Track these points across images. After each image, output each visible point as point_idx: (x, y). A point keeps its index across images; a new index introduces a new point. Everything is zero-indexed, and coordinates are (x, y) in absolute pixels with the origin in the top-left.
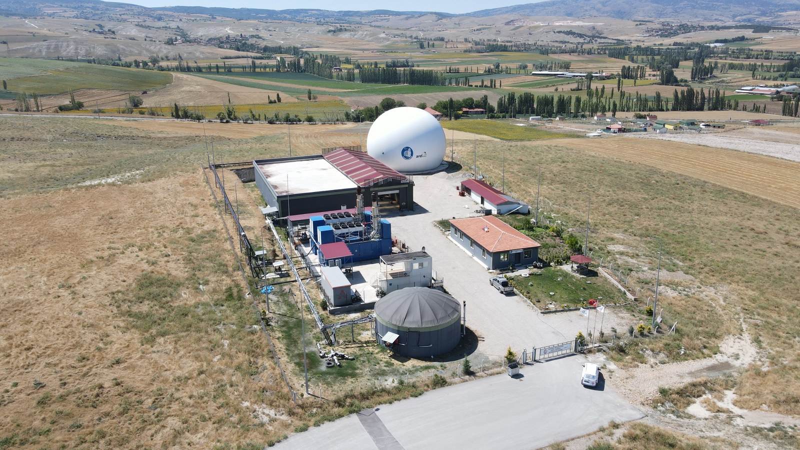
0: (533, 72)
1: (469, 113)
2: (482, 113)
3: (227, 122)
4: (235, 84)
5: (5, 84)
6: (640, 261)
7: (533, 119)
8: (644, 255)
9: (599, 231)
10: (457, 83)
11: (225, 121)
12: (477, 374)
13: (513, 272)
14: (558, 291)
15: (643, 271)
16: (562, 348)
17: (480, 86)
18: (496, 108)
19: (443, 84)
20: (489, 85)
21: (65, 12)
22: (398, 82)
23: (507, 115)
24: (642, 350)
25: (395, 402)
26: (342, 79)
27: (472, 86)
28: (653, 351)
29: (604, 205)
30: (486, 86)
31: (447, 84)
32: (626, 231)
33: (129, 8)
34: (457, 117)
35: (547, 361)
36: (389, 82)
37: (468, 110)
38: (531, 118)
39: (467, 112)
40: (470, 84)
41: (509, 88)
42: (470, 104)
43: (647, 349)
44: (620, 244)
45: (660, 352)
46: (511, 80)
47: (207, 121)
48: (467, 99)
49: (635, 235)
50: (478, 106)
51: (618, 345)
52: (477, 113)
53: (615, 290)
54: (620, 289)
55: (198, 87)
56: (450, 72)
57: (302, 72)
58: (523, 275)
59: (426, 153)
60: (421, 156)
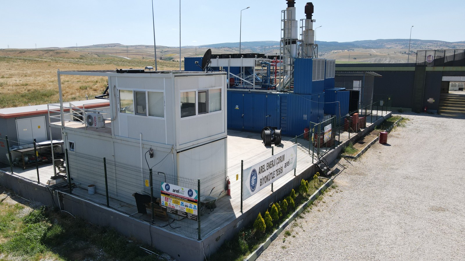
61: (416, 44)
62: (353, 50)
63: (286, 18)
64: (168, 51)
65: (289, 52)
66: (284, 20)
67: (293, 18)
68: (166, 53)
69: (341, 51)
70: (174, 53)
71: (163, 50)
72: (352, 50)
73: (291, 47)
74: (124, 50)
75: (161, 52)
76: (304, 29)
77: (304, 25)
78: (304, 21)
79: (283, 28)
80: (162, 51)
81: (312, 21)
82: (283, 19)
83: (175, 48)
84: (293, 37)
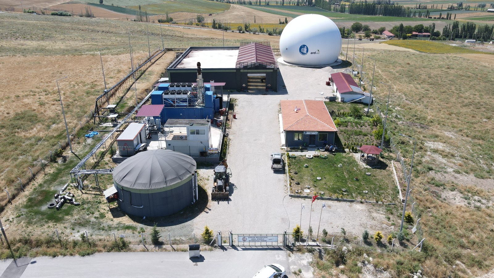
0: (489, 10)
1: (418, 36)
2: (429, 36)
3: (243, 32)
4: (266, 12)
5: (140, 7)
6: (450, 162)
7: (468, 42)
8: (460, 156)
9: (430, 128)
10: (420, 15)
11: (242, 32)
12: (164, 246)
13: (302, 151)
14: (327, 177)
15: (445, 172)
16: (265, 239)
17: (438, 18)
18: (441, 33)
19: (409, 16)
20: (445, 17)
22: (375, 14)
23: (447, 38)
24: (363, 262)
25: (60, 256)
26: (337, 11)
27: (431, 18)
28: (375, 266)
29: (459, 105)
30: (443, 18)
31: (411, 16)
32: (461, 131)
34: (405, 38)
35: (244, 249)
36: (368, 14)
37: (417, 33)
38: (466, 41)
39: (416, 36)
40: (430, 16)
41: (462, 20)
42: (420, 29)
43: (369, 262)
44: (442, 142)
45: (385, 270)
46: (468, 14)
47: (231, 31)
48: (419, 26)
49: (467, 136)
50: (426, 31)
51: (340, 250)
52: (425, 36)
53: (390, 186)
54: (397, 187)
55: (243, 13)
56: (419, 8)
57: (313, 6)
58: (307, 156)
59: (318, 50)
60: (314, 53)
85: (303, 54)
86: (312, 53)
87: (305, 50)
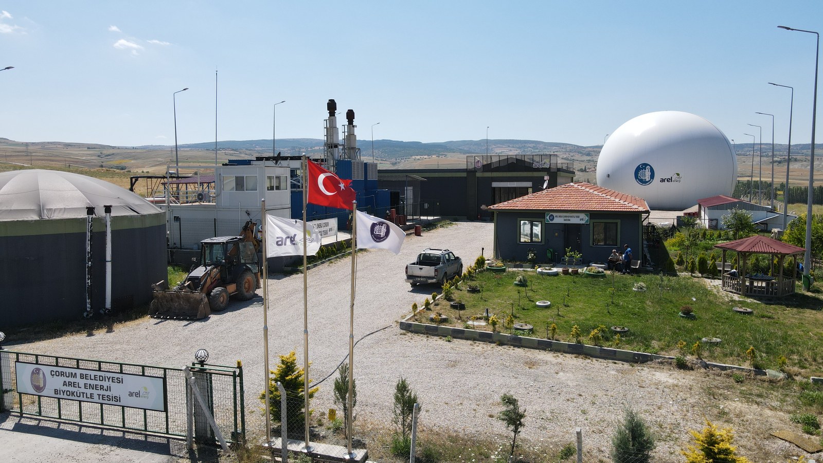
21: (511, 151)
33: (565, 147)
58: (539, 270)
59: (678, 174)
60: (669, 180)
61: (537, 149)
62: (446, 156)
63: (328, 126)
64: (113, 154)
65: (332, 155)
66: (327, 128)
67: (334, 126)
68: (110, 159)
69: (426, 157)
70: (127, 158)
71: (103, 152)
72: (443, 156)
73: (333, 150)
74: (18, 152)
75: (99, 156)
76: (346, 134)
77: (346, 131)
78: (346, 127)
79: (326, 134)
80: (100, 154)
81: (353, 126)
82: (325, 126)
83: (126, 148)
84: (335, 142)
85: (643, 182)
86: (663, 180)
87: (648, 173)
